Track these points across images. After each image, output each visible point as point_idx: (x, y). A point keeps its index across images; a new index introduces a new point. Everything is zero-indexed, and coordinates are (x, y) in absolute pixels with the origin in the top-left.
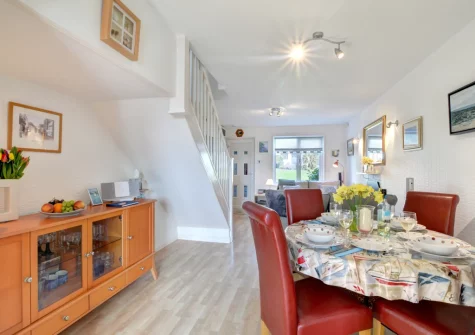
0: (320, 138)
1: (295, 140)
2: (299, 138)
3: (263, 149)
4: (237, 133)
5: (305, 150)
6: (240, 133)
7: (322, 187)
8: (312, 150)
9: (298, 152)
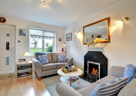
1: (42, 31)
2: (44, 31)
5: (47, 37)
6: (3, 20)
7: (59, 55)
8: (50, 38)
9: (43, 38)
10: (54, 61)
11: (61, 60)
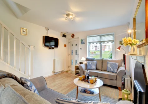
0: (113, 34)
2: (101, 36)
3: (82, 42)
4: (72, 36)
5: (104, 42)
6: (73, 36)
7: (109, 63)
8: (108, 42)
9: (100, 43)
10: (103, 69)
11: (111, 69)
